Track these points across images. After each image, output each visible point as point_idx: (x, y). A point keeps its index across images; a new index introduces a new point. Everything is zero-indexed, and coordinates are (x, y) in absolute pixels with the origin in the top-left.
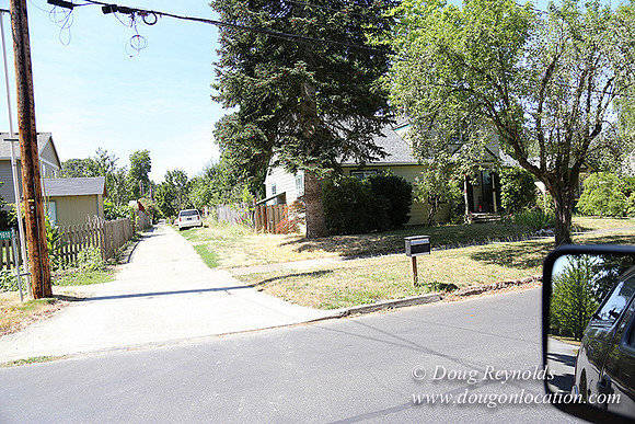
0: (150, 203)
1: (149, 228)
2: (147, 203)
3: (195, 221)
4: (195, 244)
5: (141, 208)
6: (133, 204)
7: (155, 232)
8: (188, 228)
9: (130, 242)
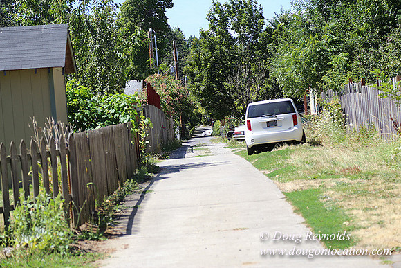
0: (174, 85)
1: (173, 148)
2: (167, 86)
3: (286, 127)
5: (153, 98)
6: (134, 89)
7: (188, 158)
8: (269, 147)
9: (130, 184)
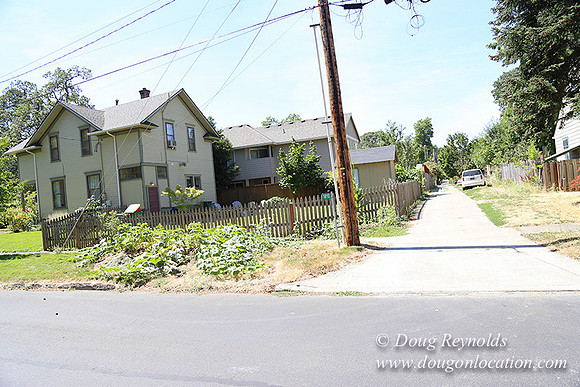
0: (434, 165)
1: (434, 188)
2: (431, 165)
3: (478, 180)
4: (480, 202)
5: (427, 170)
6: (419, 167)
7: (440, 192)
8: (471, 187)
9: (418, 201)
